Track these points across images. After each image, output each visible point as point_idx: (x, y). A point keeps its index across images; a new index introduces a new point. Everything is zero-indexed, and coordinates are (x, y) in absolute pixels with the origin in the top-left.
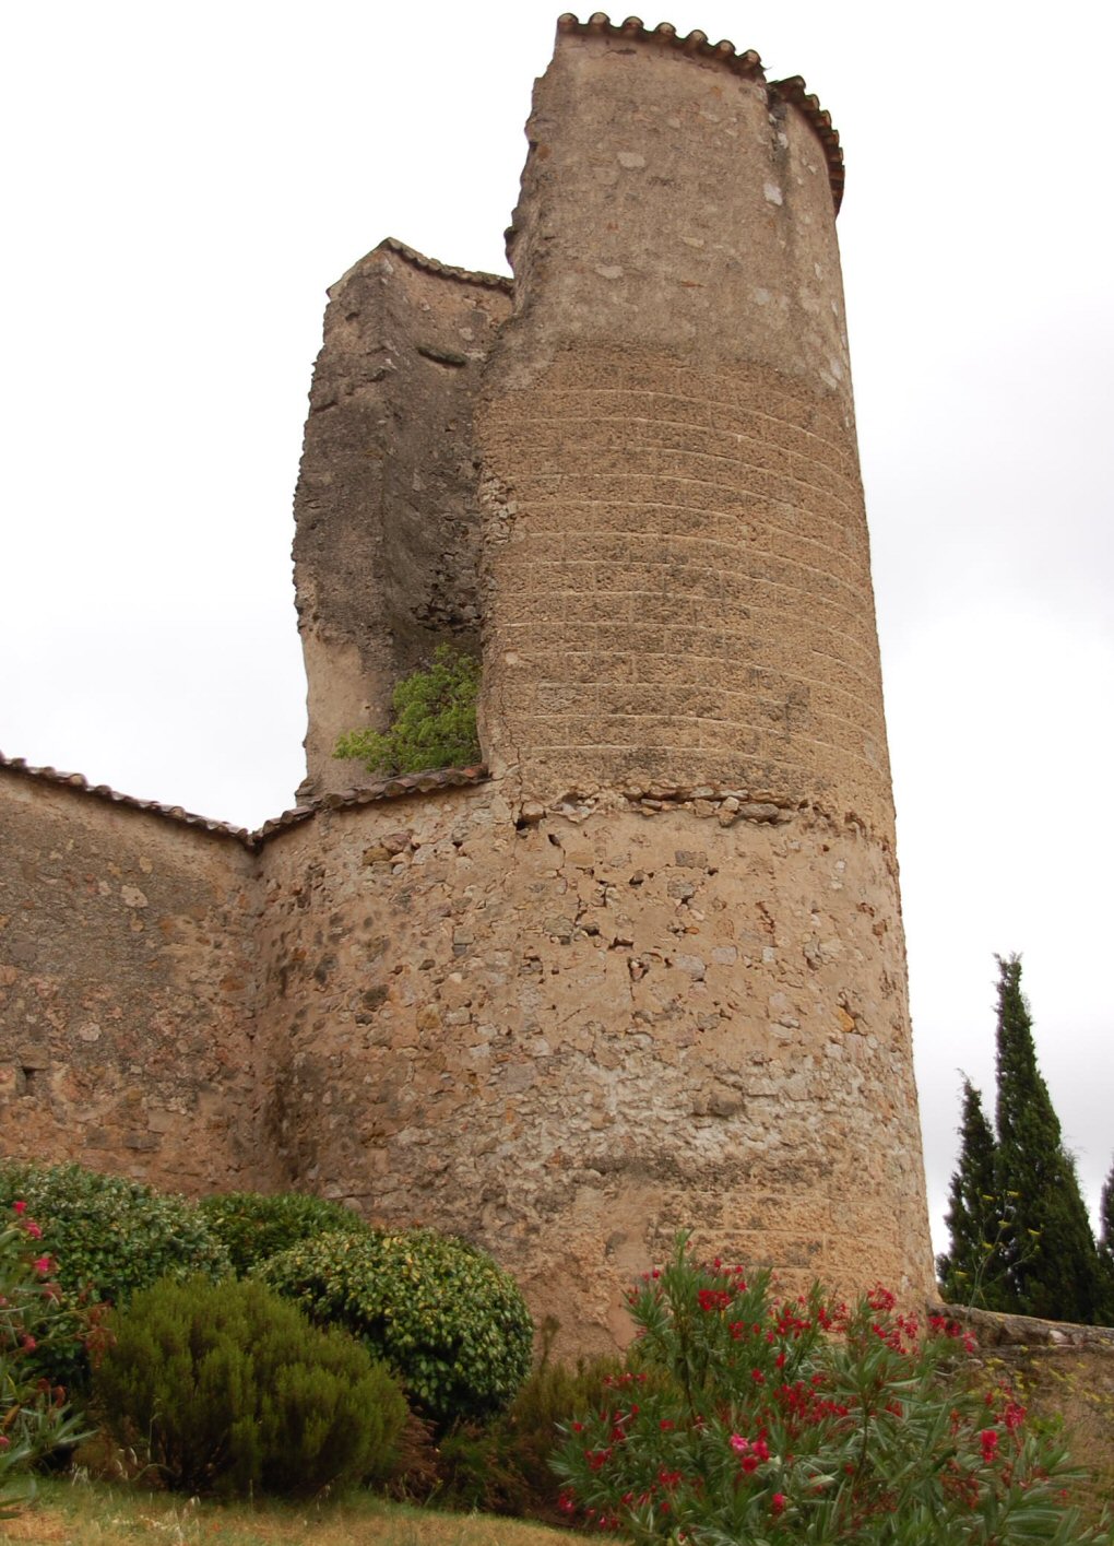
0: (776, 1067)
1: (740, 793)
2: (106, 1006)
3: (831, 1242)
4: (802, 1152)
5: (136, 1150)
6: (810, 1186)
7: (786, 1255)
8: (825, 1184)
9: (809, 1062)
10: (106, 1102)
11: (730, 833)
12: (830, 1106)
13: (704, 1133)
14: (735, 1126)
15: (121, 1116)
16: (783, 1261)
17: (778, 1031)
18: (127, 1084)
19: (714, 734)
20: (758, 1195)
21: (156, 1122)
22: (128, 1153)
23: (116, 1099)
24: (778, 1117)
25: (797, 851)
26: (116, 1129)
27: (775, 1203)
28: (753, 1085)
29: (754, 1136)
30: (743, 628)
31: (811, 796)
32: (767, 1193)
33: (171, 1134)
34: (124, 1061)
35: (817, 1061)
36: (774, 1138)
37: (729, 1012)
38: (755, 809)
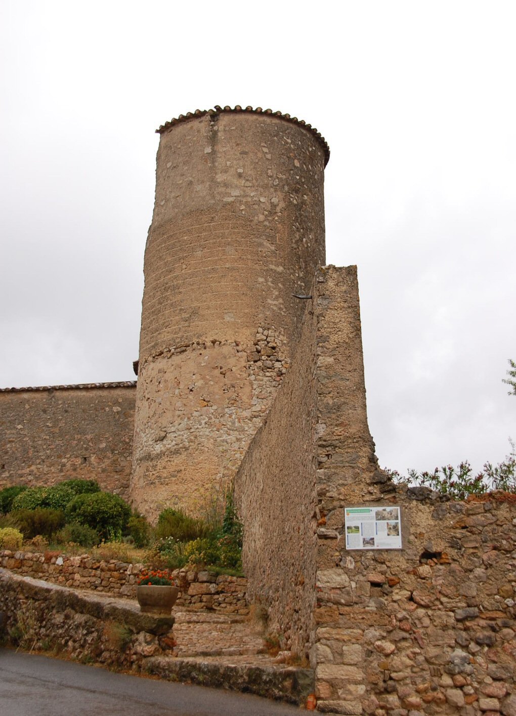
0: (176, 423)
1: (174, 347)
2: (107, 438)
3: (185, 469)
4: (181, 445)
5: (116, 472)
6: (180, 454)
7: (170, 475)
8: (186, 453)
9: (186, 420)
10: (107, 462)
11: (170, 360)
12: (192, 430)
13: (158, 446)
14: (165, 442)
15: (112, 464)
16: (170, 476)
17: (178, 413)
18: (114, 456)
19: (168, 333)
20: (166, 460)
21: (122, 464)
22: (114, 473)
23: (110, 460)
24: (175, 437)
25: (189, 358)
26: (110, 467)
27: (170, 461)
28: (169, 430)
29: (169, 444)
30: (179, 297)
31: (195, 340)
32: (169, 459)
33: (128, 466)
34: (113, 451)
35: (189, 418)
36: (174, 443)
37: (165, 411)
38: (179, 350)
